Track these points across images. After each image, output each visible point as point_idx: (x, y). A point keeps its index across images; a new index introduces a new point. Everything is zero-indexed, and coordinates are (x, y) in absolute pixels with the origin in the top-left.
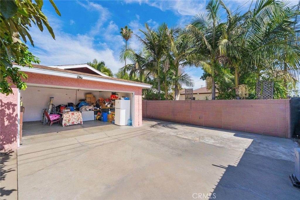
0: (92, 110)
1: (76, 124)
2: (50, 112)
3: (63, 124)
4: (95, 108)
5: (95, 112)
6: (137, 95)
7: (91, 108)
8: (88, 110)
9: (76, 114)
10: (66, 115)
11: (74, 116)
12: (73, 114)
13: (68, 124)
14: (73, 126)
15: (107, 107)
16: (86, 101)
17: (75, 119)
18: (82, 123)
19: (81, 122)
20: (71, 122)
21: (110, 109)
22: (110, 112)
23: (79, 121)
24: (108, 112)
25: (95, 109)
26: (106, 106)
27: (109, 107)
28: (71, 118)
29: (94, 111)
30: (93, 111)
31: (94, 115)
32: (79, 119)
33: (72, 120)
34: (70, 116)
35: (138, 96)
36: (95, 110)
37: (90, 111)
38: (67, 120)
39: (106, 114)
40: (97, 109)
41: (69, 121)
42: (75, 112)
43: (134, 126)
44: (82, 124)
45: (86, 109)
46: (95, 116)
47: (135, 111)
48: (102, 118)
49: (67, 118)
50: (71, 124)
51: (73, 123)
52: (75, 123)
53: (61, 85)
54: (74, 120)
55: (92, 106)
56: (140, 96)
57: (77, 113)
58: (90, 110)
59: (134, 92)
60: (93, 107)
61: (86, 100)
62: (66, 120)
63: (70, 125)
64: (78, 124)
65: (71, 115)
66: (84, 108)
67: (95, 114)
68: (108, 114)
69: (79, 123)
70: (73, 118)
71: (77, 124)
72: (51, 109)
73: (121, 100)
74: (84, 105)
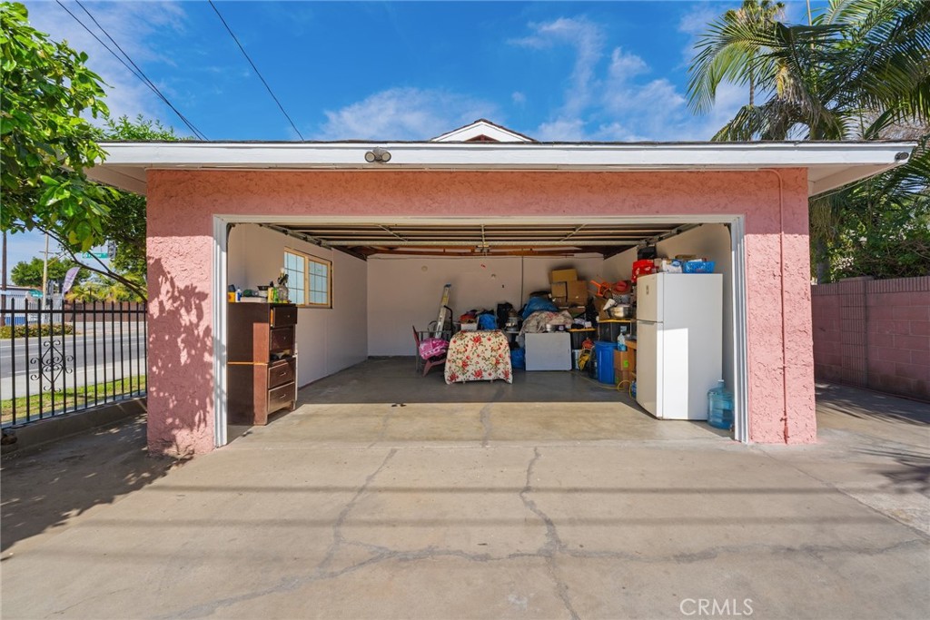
0: (566, 330)
1: (489, 381)
2: (441, 330)
3: (447, 375)
4: (577, 321)
5: (576, 339)
6: (766, 231)
7: (559, 320)
8: (549, 326)
9: (490, 343)
10: (455, 342)
11: (481, 348)
12: (477, 340)
13: (461, 378)
14: (479, 386)
15: (611, 317)
16: (550, 296)
17: (484, 359)
18: (510, 376)
19: (506, 375)
20: (471, 368)
21: (624, 329)
22: (622, 340)
23: (502, 369)
24: (616, 341)
25: (574, 326)
26: (608, 310)
27: (619, 318)
28: (471, 356)
29: (571, 333)
30: (569, 334)
31: (573, 348)
32: (498, 363)
33: (474, 362)
34: (469, 349)
35: (776, 237)
36: (573, 330)
37: (557, 333)
38: (460, 363)
39: (610, 346)
40: (582, 327)
41: (465, 365)
42: (485, 334)
43: (748, 442)
44: (510, 381)
45: (542, 324)
46: (573, 355)
47: (751, 338)
48: (596, 364)
49: (460, 356)
50: (472, 378)
51: (479, 373)
52: (486, 377)
53: (340, 213)
54: (482, 364)
55: (566, 313)
56: (789, 239)
57: (493, 340)
58: (556, 328)
59: (742, 217)
60: (566, 317)
61: (551, 292)
62: (455, 361)
63: (468, 382)
64: (498, 380)
65: (471, 343)
66: (534, 322)
67: (575, 345)
68: (616, 348)
69: (502, 377)
70: (478, 356)
71: (491, 378)
72: (443, 320)
73: (659, 275)
74: (537, 311)
